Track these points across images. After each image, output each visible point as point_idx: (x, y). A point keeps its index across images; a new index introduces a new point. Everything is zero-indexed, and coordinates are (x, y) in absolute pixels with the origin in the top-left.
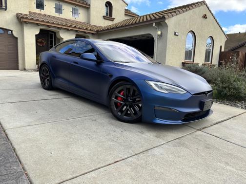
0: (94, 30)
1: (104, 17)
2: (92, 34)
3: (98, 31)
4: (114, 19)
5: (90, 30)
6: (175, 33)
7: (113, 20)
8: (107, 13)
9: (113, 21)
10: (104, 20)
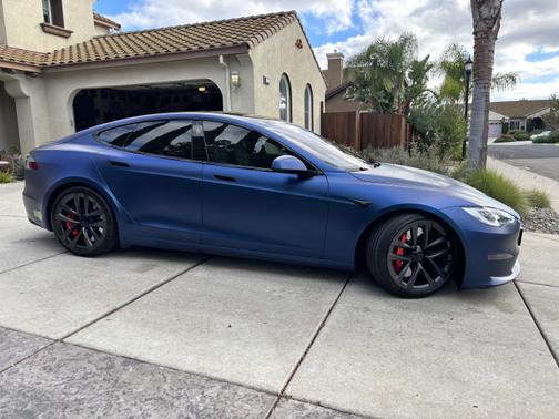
0: (32, 65)
1: (42, 25)
2: (27, 73)
3: (43, 67)
4: (70, 32)
5: (22, 63)
6: (265, 79)
7: (67, 34)
8: (46, 17)
9: (66, 37)
10: (44, 34)
